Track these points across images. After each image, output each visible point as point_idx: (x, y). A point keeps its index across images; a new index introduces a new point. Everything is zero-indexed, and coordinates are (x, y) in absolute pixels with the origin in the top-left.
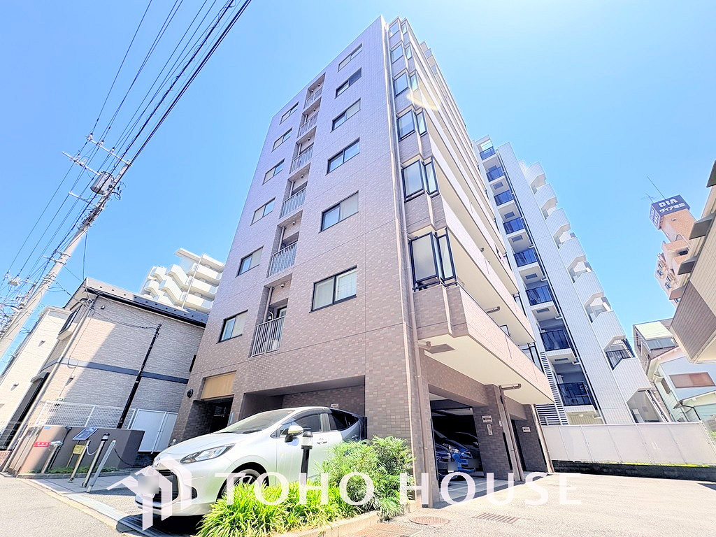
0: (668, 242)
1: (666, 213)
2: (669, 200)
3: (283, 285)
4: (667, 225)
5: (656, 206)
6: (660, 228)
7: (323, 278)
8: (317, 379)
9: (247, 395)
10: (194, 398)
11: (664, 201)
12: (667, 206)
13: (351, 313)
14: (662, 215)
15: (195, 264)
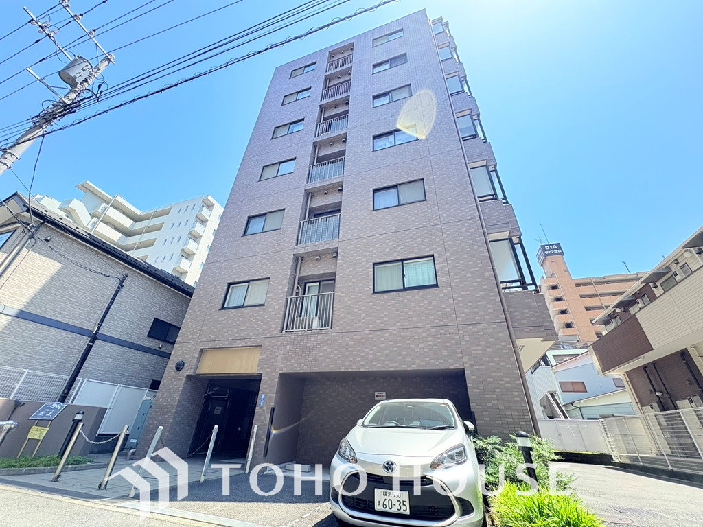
0: (545, 277)
1: (549, 255)
2: (552, 245)
3: (318, 257)
4: (547, 263)
5: (543, 247)
6: (542, 265)
7: (387, 260)
8: (396, 367)
9: (282, 375)
10: (187, 371)
11: (549, 245)
12: (550, 250)
13: (434, 303)
14: (546, 255)
15: (104, 205)
